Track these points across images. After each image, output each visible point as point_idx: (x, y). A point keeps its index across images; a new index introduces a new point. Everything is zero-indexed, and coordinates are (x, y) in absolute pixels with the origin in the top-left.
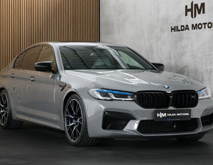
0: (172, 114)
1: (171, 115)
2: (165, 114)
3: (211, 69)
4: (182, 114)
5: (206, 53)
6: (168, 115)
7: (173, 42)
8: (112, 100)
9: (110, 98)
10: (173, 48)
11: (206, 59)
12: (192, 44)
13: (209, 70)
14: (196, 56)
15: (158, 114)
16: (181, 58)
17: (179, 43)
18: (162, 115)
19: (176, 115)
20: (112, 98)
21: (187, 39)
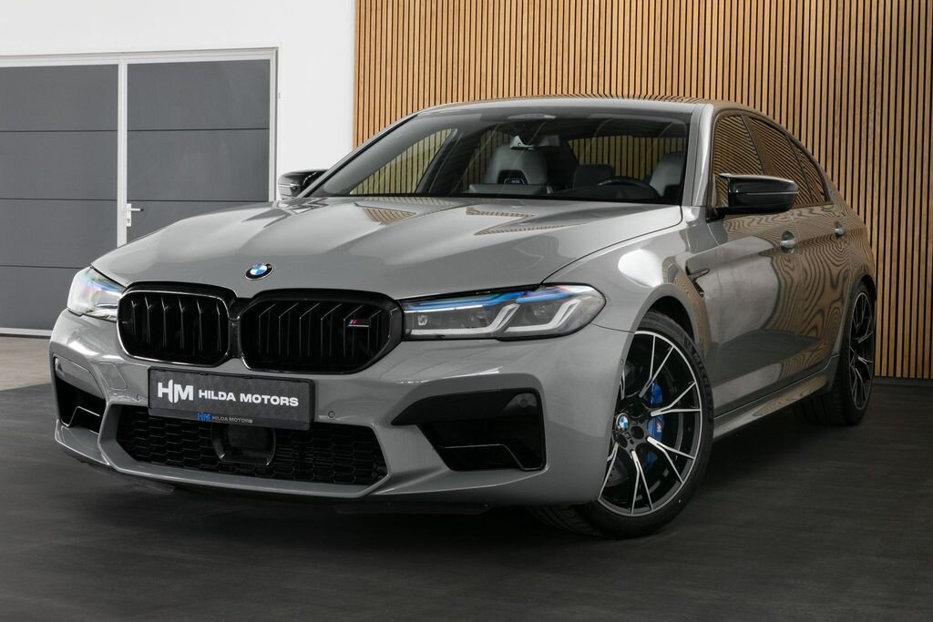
0: (220, 393)
1: (216, 395)
2: (190, 389)
4: (266, 397)
6: (201, 394)
15: (160, 385)
18: (175, 392)
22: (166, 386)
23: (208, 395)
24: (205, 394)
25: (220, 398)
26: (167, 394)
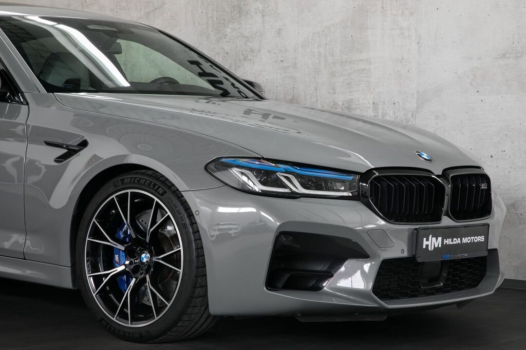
0: (454, 239)
1: (452, 241)
2: (440, 239)
3: (351, 100)
4: (472, 238)
5: (333, 56)
6: (445, 242)
7: (210, 22)
8: (293, 196)
9: (287, 190)
10: (208, 37)
11: (333, 74)
12: (280, 30)
13: (343, 105)
14: (296, 64)
15: (425, 239)
16: (239, 67)
17: (231, 26)
18: (432, 243)
19: (461, 241)
20: (294, 189)
21: (263, 16)
22: (427, 240)
23: (448, 242)
24: (447, 242)
25: (454, 243)
26: (428, 245)
